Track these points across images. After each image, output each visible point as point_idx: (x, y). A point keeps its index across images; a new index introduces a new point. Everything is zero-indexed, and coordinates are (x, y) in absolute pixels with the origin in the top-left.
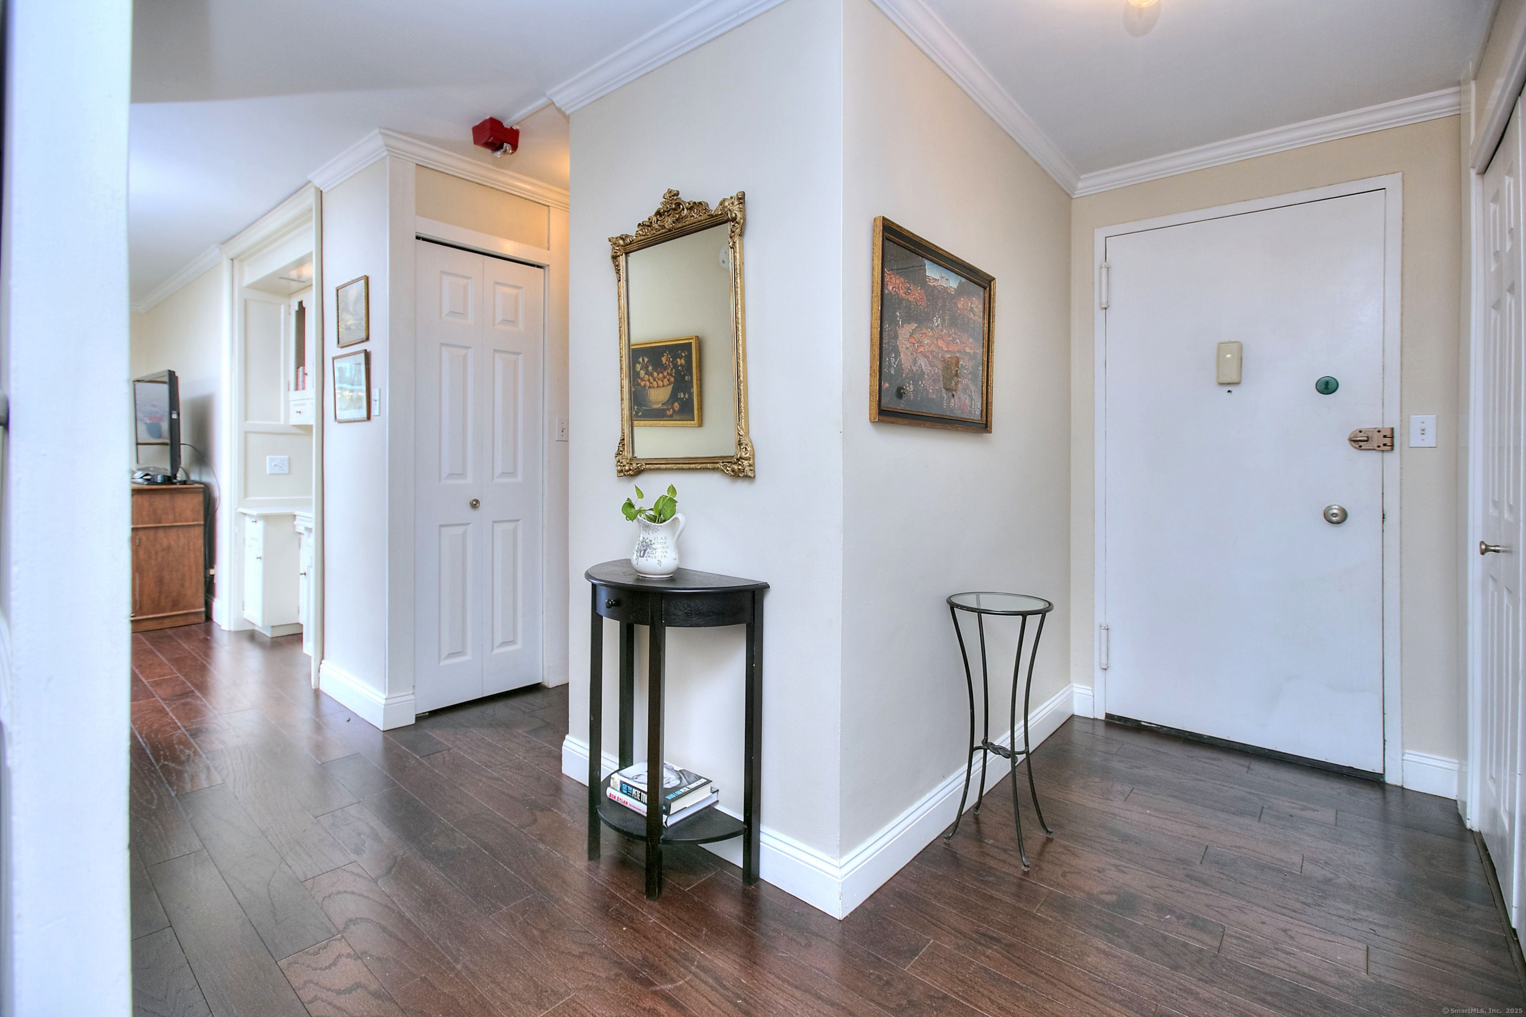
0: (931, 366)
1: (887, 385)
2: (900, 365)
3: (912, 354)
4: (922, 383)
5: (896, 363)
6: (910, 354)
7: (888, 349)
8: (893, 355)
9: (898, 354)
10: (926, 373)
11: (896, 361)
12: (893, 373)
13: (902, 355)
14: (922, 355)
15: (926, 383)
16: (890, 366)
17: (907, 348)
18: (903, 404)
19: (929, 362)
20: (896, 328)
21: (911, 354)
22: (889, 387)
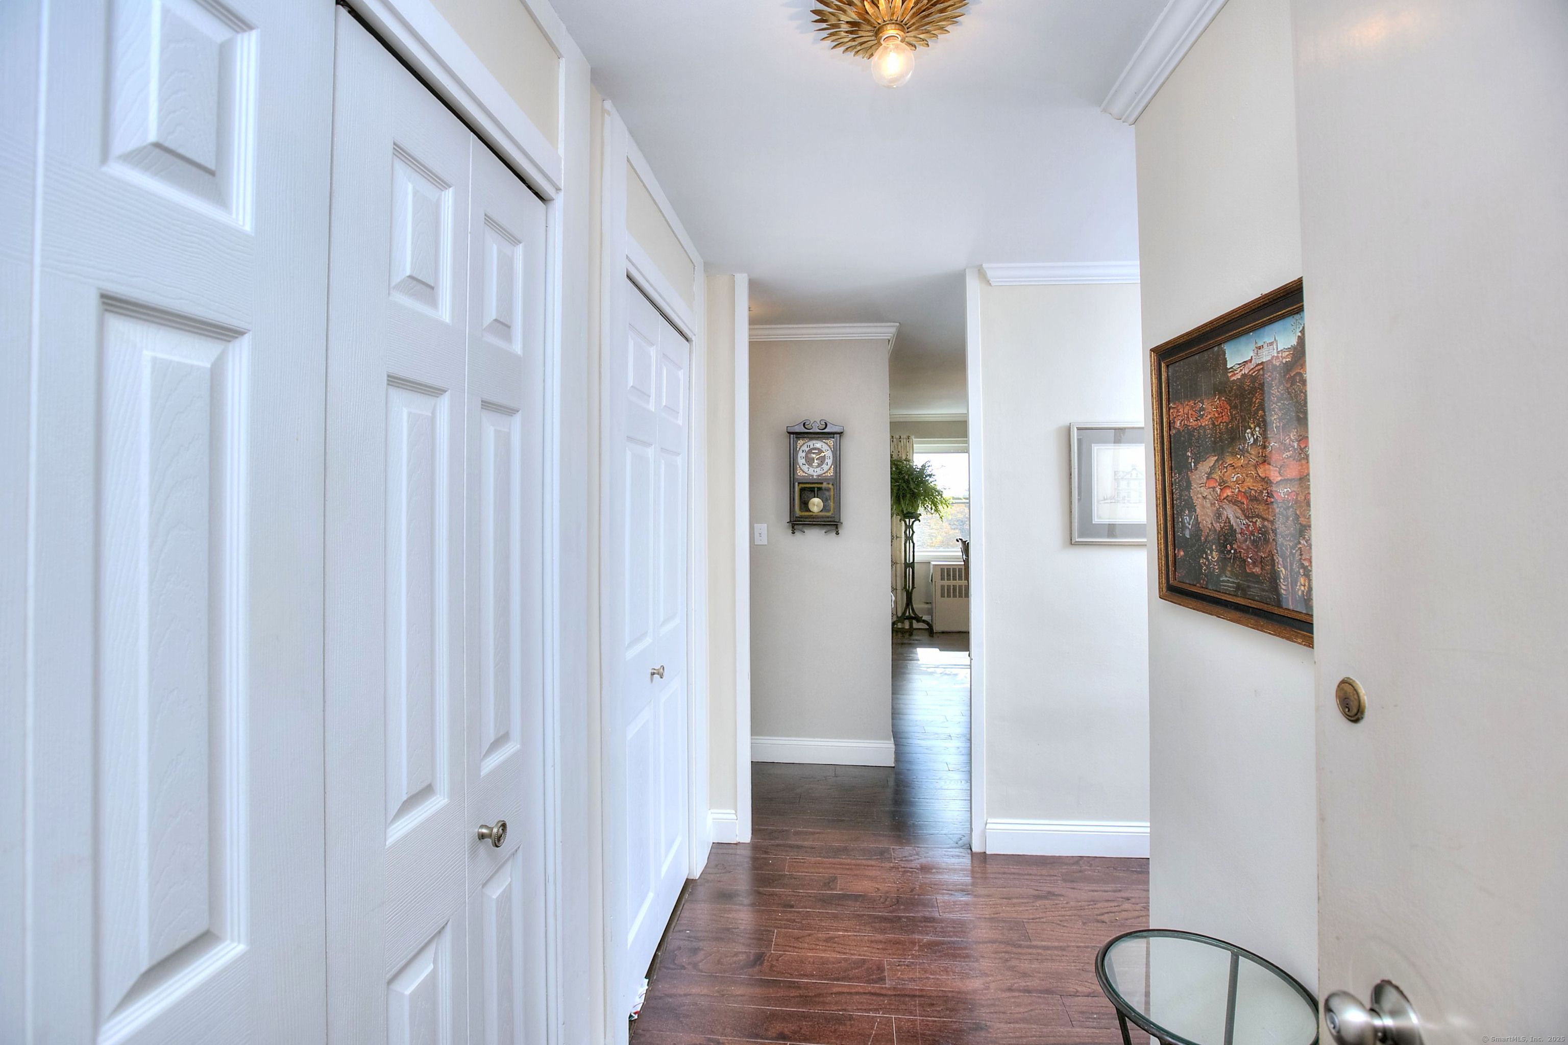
0: (1247, 517)
1: (1182, 553)
2: (1197, 523)
3: (1213, 504)
4: (1232, 548)
5: (1191, 523)
6: (1209, 505)
7: (1180, 506)
8: (1187, 512)
9: (1192, 508)
10: (1238, 531)
11: (1190, 520)
12: (1188, 537)
13: (1198, 510)
14: (1229, 501)
15: (1239, 547)
16: (1184, 527)
17: (1204, 498)
18: (1204, 580)
19: (1243, 511)
20: (1187, 474)
21: (1211, 504)
22: (1185, 555)
